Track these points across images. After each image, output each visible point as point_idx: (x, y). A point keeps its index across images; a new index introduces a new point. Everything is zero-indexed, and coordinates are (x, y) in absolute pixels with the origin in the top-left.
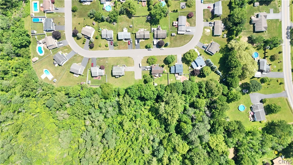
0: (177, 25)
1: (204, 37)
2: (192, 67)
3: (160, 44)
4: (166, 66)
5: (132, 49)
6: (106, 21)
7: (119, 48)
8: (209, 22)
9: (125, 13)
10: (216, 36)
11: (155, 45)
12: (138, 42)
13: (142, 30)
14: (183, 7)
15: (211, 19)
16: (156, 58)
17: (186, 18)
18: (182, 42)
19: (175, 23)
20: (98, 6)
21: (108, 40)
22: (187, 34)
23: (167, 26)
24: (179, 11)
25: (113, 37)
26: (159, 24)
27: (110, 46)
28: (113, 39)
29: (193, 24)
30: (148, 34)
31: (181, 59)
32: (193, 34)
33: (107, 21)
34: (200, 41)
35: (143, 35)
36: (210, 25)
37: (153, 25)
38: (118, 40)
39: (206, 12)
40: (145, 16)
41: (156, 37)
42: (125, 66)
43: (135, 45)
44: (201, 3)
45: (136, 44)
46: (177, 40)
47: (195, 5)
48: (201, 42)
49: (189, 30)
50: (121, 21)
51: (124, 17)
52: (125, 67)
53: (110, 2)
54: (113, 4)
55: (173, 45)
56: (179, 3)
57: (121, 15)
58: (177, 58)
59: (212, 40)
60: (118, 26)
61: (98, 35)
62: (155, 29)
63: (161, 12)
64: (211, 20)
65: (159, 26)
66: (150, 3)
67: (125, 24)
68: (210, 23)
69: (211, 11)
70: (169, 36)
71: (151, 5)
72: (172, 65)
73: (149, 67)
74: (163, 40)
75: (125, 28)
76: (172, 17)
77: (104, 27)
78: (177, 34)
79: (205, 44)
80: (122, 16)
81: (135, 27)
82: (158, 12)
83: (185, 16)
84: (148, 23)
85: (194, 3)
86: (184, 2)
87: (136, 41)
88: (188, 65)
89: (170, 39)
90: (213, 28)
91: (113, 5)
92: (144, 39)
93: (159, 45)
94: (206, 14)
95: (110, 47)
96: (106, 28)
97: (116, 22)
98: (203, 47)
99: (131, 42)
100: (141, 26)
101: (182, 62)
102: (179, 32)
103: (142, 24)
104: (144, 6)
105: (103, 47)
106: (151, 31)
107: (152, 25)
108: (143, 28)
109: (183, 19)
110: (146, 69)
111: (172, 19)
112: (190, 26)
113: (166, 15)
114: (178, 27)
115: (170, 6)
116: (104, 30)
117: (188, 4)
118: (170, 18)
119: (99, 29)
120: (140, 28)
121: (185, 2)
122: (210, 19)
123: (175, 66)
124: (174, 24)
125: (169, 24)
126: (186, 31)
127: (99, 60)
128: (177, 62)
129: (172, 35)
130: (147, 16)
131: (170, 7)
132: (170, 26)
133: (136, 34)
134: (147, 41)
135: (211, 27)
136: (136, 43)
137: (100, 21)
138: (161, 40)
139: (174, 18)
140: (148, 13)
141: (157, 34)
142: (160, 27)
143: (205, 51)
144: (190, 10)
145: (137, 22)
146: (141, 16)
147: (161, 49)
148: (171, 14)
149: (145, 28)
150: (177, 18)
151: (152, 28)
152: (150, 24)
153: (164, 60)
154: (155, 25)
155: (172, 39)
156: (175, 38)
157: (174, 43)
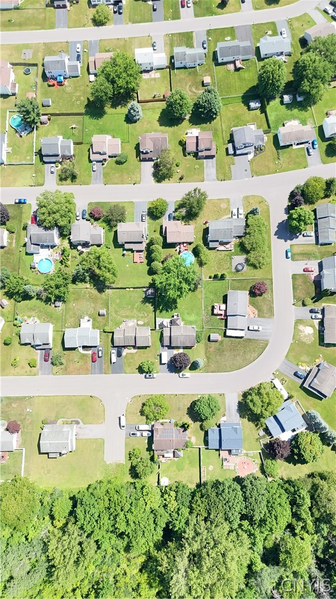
0: (223, 313)
1: (298, 345)
2: (267, 430)
3: (178, 365)
4: (194, 426)
5: (101, 373)
6: (37, 299)
7: (66, 371)
8: (308, 308)
9: (88, 278)
10: (329, 345)
11: (165, 364)
12: (119, 355)
13: (131, 323)
14: (240, 267)
15: (314, 300)
16: (166, 404)
17: (248, 296)
18: (238, 358)
19: (220, 308)
20: (19, 260)
21: (37, 348)
22: (250, 338)
23: (197, 314)
24: (228, 277)
25: (51, 341)
26: (176, 307)
27: (41, 364)
28: (51, 346)
29: (266, 312)
30: (146, 335)
31: (237, 408)
32: (267, 338)
33: (39, 297)
34: (286, 356)
35: (131, 337)
36: (313, 315)
37: (161, 311)
38: (65, 349)
39: (300, 281)
40: (141, 288)
41: (167, 342)
42: (78, 423)
43: (111, 363)
44: (287, 257)
45: (113, 361)
46: (225, 353)
47: (270, 263)
48: (290, 359)
49: (256, 328)
50: (76, 300)
51: (86, 287)
52: (79, 426)
53: (51, 250)
54: (58, 254)
55: (213, 366)
56: (228, 257)
57: (77, 283)
58: (224, 403)
59: (321, 355)
60: (67, 310)
61: (12, 335)
62: (166, 322)
63: (180, 282)
64: (314, 302)
65: (176, 314)
66: (153, 255)
67: (86, 306)
68: (311, 311)
69: (314, 280)
70: (204, 341)
71: (156, 262)
72: (210, 424)
73: (148, 427)
74: (186, 351)
75: (87, 318)
76: (211, 292)
77: (29, 314)
78: (225, 336)
79: (300, 367)
80: (81, 285)
81: (112, 316)
82: (172, 282)
83: (245, 289)
84: (147, 306)
85: (267, 259)
86: (242, 255)
87: (114, 351)
88: (256, 426)
89: (207, 349)
90: (322, 323)
91: (58, 258)
92: (134, 347)
93: (175, 366)
94: (300, 287)
95: (41, 367)
96: (34, 316)
97: (64, 301)
98: (296, 374)
99: (100, 355)
100: (128, 313)
101: (240, 416)
102: (229, 333)
103: (133, 307)
104: (139, 262)
105: (23, 368)
106: (155, 328)
107: (158, 311)
108: (133, 317)
109: (240, 300)
110: (139, 434)
111: (212, 297)
112: (259, 316)
113: (196, 288)
114: (227, 319)
115: (205, 264)
116: (30, 321)
117: (252, 260)
118: (205, 294)
119: (16, 319)
120: (127, 317)
121: (245, 256)
122: (312, 299)
123: (219, 426)
124: (216, 312)
125: (203, 308)
126: (249, 329)
127: (7, 405)
128: (224, 415)
129: (211, 338)
130: (145, 288)
131: (205, 266)
132: (204, 313)
133: (113, 333)
134: (144, 353)
135: (316, 323)
136: (114, 359)
137: (20, 299)
138: (181, 351)
139: (216, 294)
140: (149, 279)
141: (170, 336)
142: (178, 316)
143: (302, 387)
144: (257, 275)
145: (118, 301)
146: (129, 288)
147: (181, 376)
148: (208, 284)
149: (138, 319)
150: (223, 296)
151: (157, 318)
152: (153, 309)
153: (189, 407)
154: (165, 311)
155: (211, 349)
156: (218, 347)
157: (217, 359)
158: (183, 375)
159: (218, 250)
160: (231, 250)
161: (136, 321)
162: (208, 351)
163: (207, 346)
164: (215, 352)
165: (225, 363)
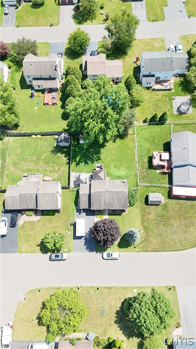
0: (165, 164)
3: (101, 237)
4: (128, 345)
11: (80, 238)
12: (13, 224)
13: (35, 179)
14: (184, 108)
16: (80, 306)
19: (161, 157)
23: (129, 168)
24: (169, 121)
26: (99, 159)
30: (53, 193)
37: (78, 164)
40: (52, 134)
41: (84, 204)
46: (172, 222)
55: (154, 241)
56: (168, 98)
62: (85, 176)
65: (99, 166)
70: (139, 204)
74: (113, 217)
76: (146, 140)
78: (170, 195)
81: (8, 169)
84: (58, 157)
86: (184, 95)
89: (144, 216)
92: (36, 212)
100: (31, 166)
102: (176, 191)
103: (38, 159)
104: (51, 103)
106: (69, 184)
107: (74, 164)
108: (38, 171)
109: (191, 143)
111: (147, 146)
113: (126, 133)
114: (171, 172)
118: (138, 142)
120: (29, 171)
121: (189, 97)
124: (156, 162)
125: (137, 159)
129: (151, 199)
130: (56, 134)
131: (137, 108)
132: (138, 166)
134: (50, 221)
138: (106, 217)
139: (153, 142)
140: (63, 125)
141: (90, 195)
142: (101, 168)
145: (19, 151)
146: (36, 135)
147: (105, 256)
148: (142, 130)
149: (46, 174)
150: (164, 145)
151: (71, 173)
152: (67, 161)
153: (118, 309)
154: (83, 163)
155: (150, 216)
156: (161, 212)
157: (160, 231)
158: (108, 255)
159: (154, 90)
160: (170, 90)
161: (41, 176)
162: (145, 218)
163: (145, 211)
164: (156, 220)
165: (172, 237)
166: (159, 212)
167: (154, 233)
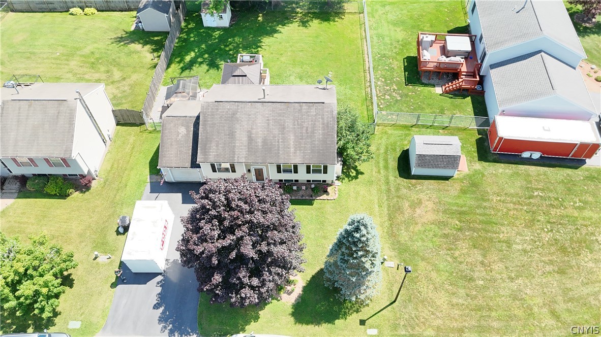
89: (395, 210)
102: (511, 129)
103: (70, 54)
107: (174, 67)
152: (157, 61)
155: (418, 211)
156: (460, 201)
157: (461, 263)
162: (401, 218)
163: (398, 197)
164: (441, 224)
165: (514, 286)
166: (450, 201)
167: (438, 271)
